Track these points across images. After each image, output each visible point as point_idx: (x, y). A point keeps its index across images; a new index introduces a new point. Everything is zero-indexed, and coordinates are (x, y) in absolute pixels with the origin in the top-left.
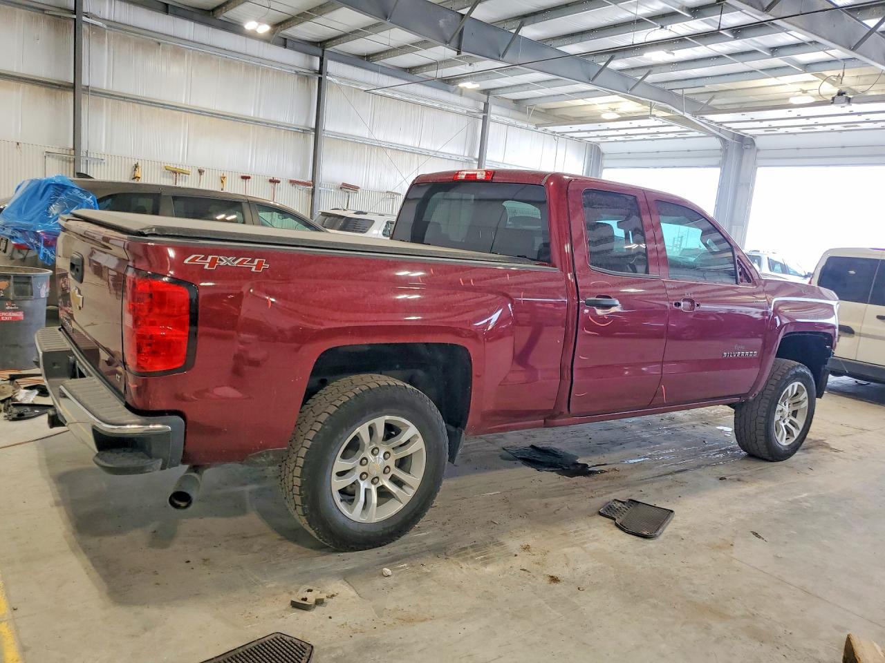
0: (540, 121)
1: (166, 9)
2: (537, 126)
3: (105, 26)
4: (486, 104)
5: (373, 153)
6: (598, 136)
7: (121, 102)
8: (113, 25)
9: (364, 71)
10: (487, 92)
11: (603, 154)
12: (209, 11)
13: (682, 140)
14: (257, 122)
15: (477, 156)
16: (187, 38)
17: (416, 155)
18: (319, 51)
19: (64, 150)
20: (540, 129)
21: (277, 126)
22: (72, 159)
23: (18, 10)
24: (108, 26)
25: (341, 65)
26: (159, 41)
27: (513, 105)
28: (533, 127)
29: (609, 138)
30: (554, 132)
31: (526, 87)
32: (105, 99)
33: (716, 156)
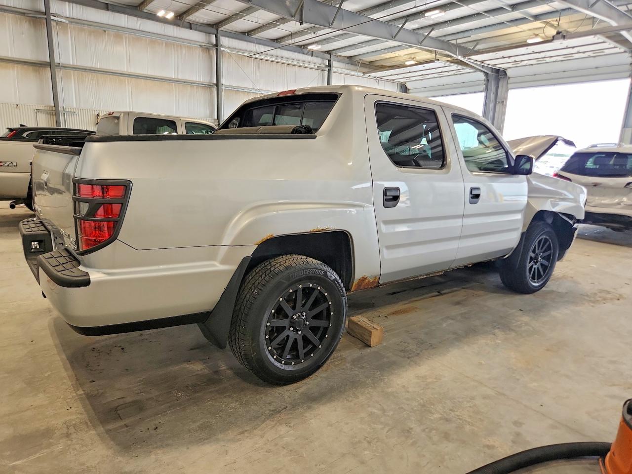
0: (366, 70)
1: (107, 7)
2: (364, 73)
3: (67, 22)
4: (329, 61)
6: (404, 78)
7: (84, 72)
8: (72, 21)
9: (246, 43)
10: (329, 52)
11: (409, 90)
12: (136, 7)
13: (459, 76)
14: (177, 81)
16: (123, 26)
18: (214, 31)
19: (49, 108)
20: (366, 76)
21: (191, 83)
22: (54, 113)
23: (6, 14)
24: (69, 22)
25: (231, 39)
26: (105, 29)
27: (347, 60)
28: (361, 74)
29: (411, 78)
30: (375, 77)
31: (354, 47)
32: (72, 71)
33: (481, 85)
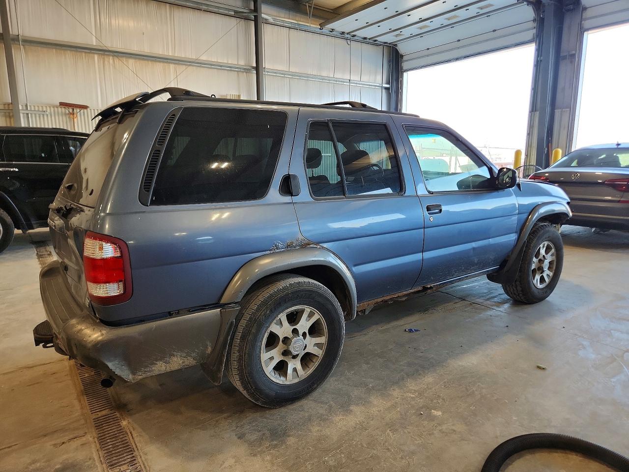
2: (322, 26)
4: (255, 2)
5: (106, 62)
11: (402, 56)
15: (255, 65)
17: (172, 66)
28: (317, 28)
30: (342, 33)
33: (528, 30)
